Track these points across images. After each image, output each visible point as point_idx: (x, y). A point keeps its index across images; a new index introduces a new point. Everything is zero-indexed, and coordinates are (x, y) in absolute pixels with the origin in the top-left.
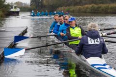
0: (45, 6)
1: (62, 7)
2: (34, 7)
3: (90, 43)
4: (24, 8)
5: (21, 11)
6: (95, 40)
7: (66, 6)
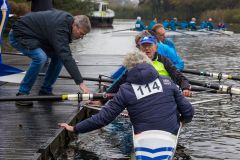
0: (173, 7)
1: (214, 8)
2: (148, 8)
3: (139, 96)
4: (125, 9)
5: (116, 17)
6: (151, 85)
7: (224, 7)
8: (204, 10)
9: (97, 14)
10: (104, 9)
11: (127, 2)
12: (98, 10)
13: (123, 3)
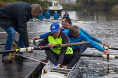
8: (114, 4)
9: (51, 8)
10: (55, 5)
11: (69, 1)
12: (51, 6)
13: (67, 2)
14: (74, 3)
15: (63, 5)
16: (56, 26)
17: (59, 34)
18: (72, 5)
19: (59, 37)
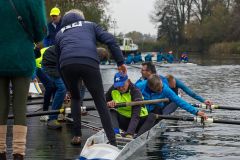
7: (230, 40)
12: (122, 44)
14: (155, 41)
15: (139, 44)
16: (121, 78)
17: (126, 88)
18: (151, 44)
19: (127, 92)
